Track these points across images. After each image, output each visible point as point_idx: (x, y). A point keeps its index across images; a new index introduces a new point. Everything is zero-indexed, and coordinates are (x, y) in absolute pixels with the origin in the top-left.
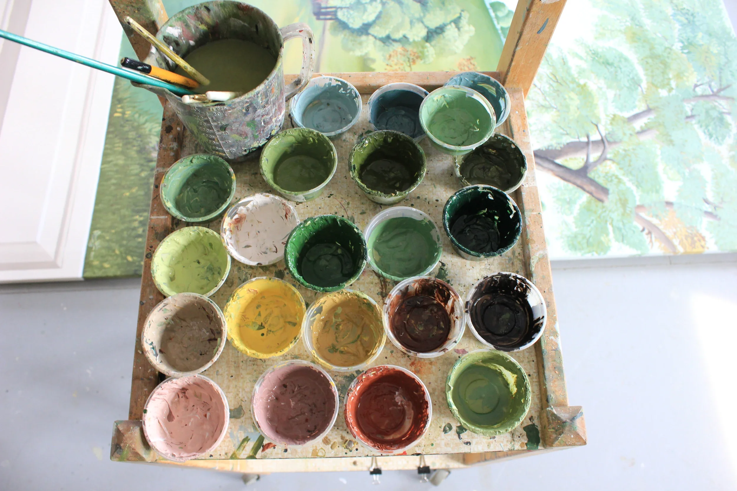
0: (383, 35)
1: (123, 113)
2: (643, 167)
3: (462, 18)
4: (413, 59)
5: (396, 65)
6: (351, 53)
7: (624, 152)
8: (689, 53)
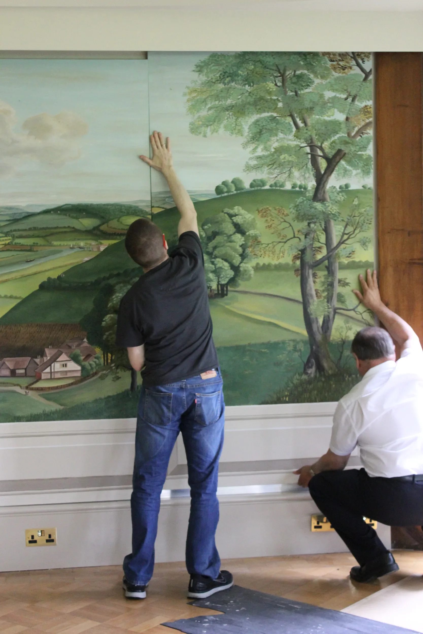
0: (239, 259)
1: (286, 396)
2: (326, 128)
3: (228, 212)
4: (257, 242)
5: (261, 252)
6: (252, 276)
7: (317, 136)
8: (253, 83)
